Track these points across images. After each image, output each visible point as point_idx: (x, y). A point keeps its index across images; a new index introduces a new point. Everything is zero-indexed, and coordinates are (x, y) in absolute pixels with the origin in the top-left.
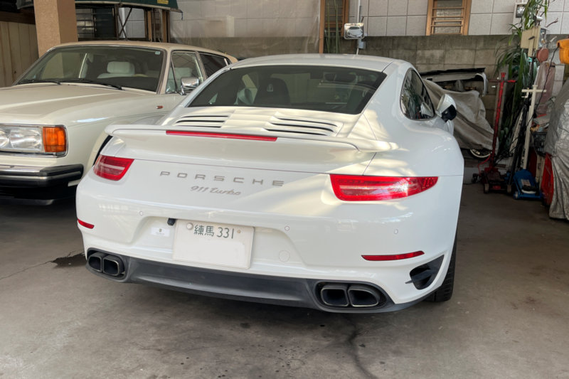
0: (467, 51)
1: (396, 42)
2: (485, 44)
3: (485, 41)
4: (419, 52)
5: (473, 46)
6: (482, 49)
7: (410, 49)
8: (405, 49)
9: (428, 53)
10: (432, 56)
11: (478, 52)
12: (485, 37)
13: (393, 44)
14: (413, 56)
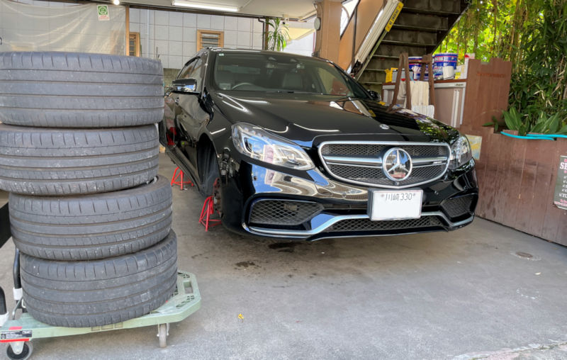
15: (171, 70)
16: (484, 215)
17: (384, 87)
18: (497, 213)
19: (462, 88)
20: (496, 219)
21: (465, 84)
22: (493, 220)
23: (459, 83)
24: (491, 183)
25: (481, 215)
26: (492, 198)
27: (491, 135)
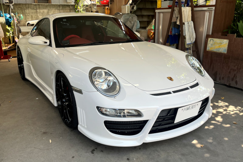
0: (57, 10)
1: (27, 6)
2: (62, 8)
3: (62, 6)
4: (38, 10)
5: (58, 8)
6: (62, 10)
7: (34, 9)
8: (32, 9)
9: (42, 11)
10: (44, 12)
11: (60, 11)
12: (62, 5)
13: (26, 7)
14: (36, 12)
15: (20, 4)
16: (230, 84)
17: (157, 11)
18: (238, 83)
19: (212, 10)
20: (238, 86)
21: (214, 8)
22: (235, 86)
23: (210, 8)
24: (235, 66)
25: (227, 84)
26: (235, 74)
27: (235, 38)
